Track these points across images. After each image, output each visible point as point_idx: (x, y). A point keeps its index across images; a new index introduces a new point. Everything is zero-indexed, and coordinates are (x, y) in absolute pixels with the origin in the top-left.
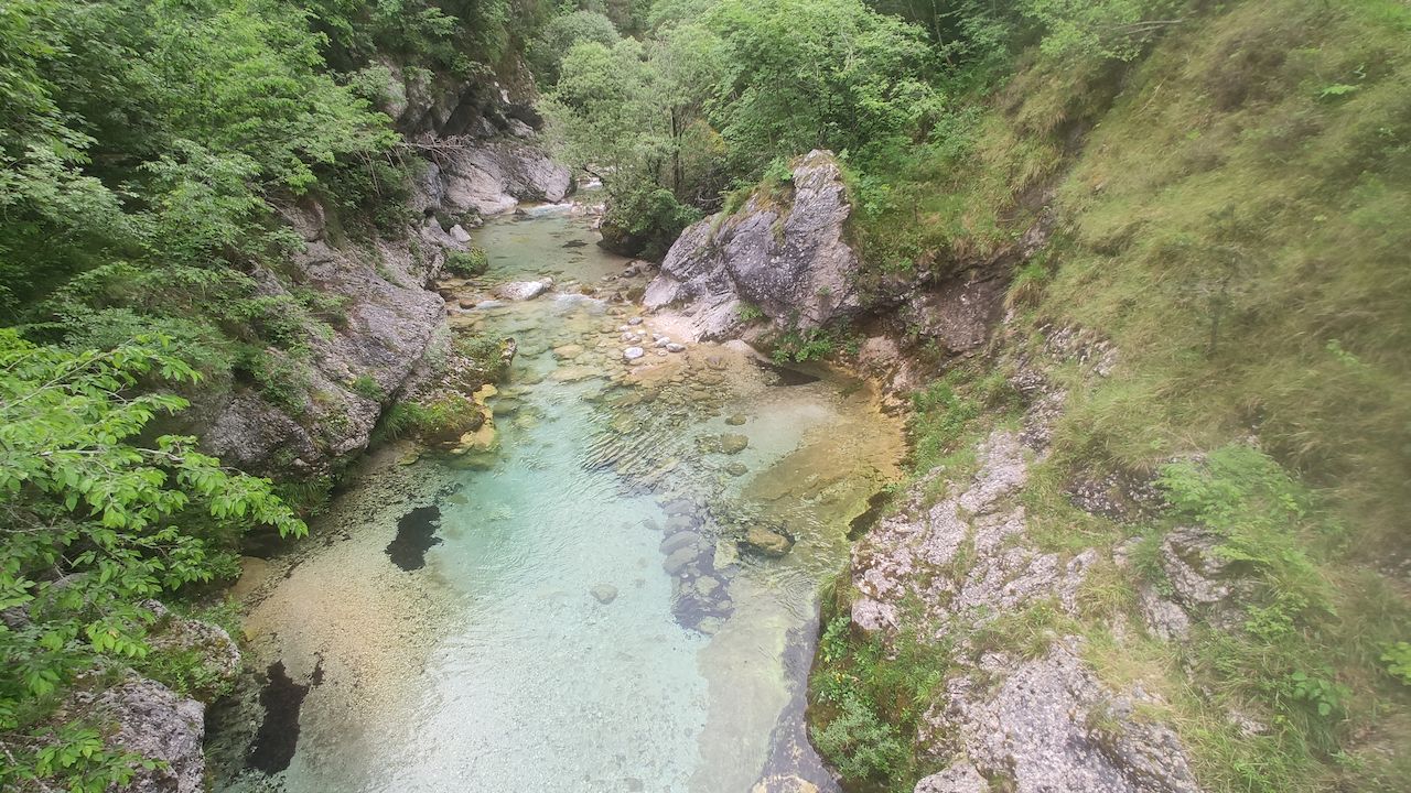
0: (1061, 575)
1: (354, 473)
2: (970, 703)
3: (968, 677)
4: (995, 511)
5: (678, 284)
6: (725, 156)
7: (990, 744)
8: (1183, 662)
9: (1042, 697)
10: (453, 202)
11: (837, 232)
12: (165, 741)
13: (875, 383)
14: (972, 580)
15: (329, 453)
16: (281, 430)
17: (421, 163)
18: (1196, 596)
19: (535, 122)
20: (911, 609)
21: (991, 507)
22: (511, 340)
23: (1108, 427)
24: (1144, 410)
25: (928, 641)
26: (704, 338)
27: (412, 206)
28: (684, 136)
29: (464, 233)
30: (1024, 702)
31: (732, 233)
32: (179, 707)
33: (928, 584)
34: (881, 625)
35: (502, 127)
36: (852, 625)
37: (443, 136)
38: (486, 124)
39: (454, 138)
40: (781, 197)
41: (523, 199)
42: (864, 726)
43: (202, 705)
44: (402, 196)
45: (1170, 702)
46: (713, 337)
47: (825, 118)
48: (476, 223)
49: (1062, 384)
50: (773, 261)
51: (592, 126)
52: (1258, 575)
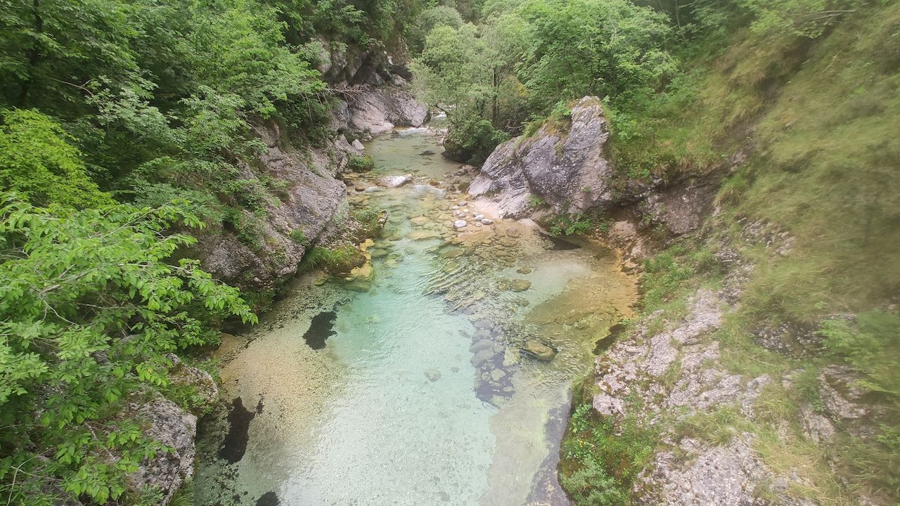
0: (743, 390)
1: (288, 288)
2: (671, 470)
3: (671, 453)
4: (697, 343)
5: (491, 181)
6: (527, 99)
7: (684, 500)
8: (828, 458)
9: (723, 472)
10: (355, 125)
11: (599, 150)
12: (174, 436)
13: (619, 251)
14: (678, 388)
15: (274, 275)
16: (248, 259)
17: (338, 101)
18: (841, 413)
19: (408, 76)
20: (634, 403)
21: (695, 340)
22: (384, 212)
23: (785, 291)
24: (811, 281)
25: (644, 426)
26: (506, 217)
27: (331, 127)
28: (501, 86)
29: (360, 144)
30: (709, 474)
31: (528, 149)
32: (183, 417)
33: (647, 388)
34: (612, 412)
35: (387, 79)
36: (593, 410)
37: (351, 85)
38: (378, 77)
39: (358, 86)
40: (562, 127)
41: (397, 124)
42: (596, 477)
43: (196, 418)
44: (325, 121)
45: (816, 485)
46: (512, 216)
47: (595, 75)
48: (368, 139)
49: (752, 260)
50: (554, 168)
51: (442, 79)
52: (890, 403)
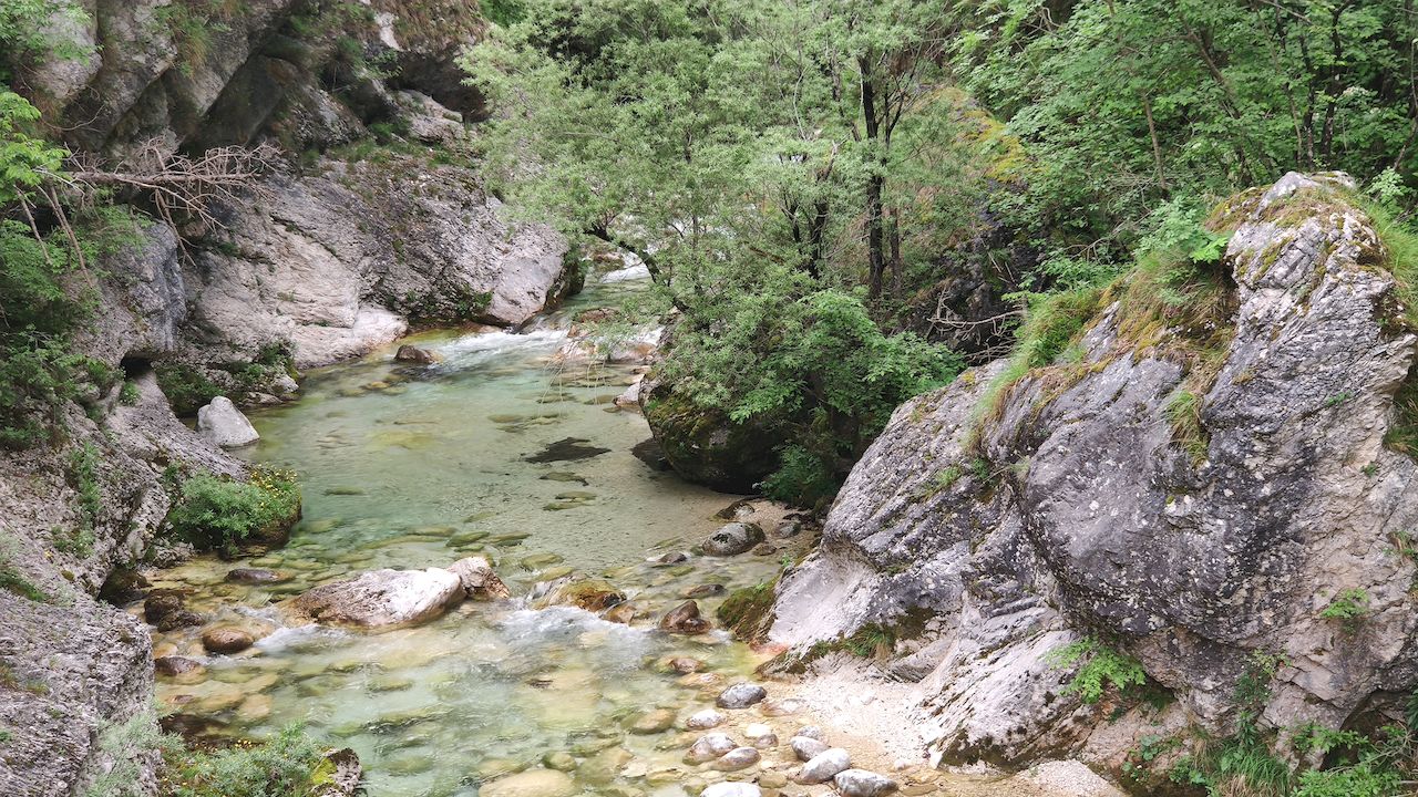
5: (875, 580)
6: (1022, 189)
10: (212, 331)
11: (1376, 418)
17: (121, 219)
19: (470, 103)
22: (346, 757)
26: (960, 753)
27: (87, 346)
28: (897, 134)
29: (239, 419)
31: (1039, 423)
35: (373, 113)
37: (193, 149)
38: (329, 108)
39: (222, 154)
40: (1189, 314)
41: (420, 316)
44: (60, 319)
46: (988, 751)
48: (279, 390)
50: (1171, 508)
51: (624, 112)
